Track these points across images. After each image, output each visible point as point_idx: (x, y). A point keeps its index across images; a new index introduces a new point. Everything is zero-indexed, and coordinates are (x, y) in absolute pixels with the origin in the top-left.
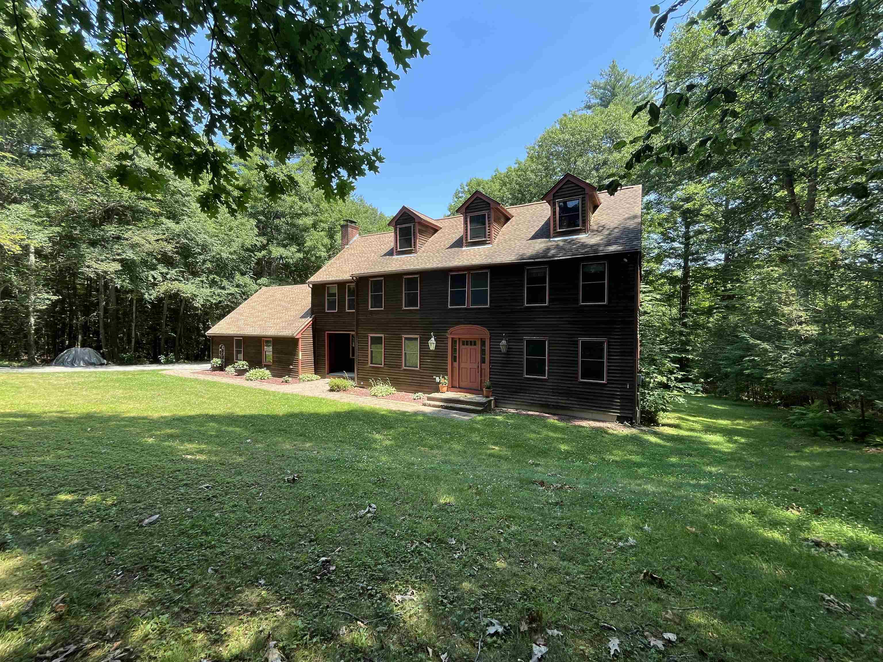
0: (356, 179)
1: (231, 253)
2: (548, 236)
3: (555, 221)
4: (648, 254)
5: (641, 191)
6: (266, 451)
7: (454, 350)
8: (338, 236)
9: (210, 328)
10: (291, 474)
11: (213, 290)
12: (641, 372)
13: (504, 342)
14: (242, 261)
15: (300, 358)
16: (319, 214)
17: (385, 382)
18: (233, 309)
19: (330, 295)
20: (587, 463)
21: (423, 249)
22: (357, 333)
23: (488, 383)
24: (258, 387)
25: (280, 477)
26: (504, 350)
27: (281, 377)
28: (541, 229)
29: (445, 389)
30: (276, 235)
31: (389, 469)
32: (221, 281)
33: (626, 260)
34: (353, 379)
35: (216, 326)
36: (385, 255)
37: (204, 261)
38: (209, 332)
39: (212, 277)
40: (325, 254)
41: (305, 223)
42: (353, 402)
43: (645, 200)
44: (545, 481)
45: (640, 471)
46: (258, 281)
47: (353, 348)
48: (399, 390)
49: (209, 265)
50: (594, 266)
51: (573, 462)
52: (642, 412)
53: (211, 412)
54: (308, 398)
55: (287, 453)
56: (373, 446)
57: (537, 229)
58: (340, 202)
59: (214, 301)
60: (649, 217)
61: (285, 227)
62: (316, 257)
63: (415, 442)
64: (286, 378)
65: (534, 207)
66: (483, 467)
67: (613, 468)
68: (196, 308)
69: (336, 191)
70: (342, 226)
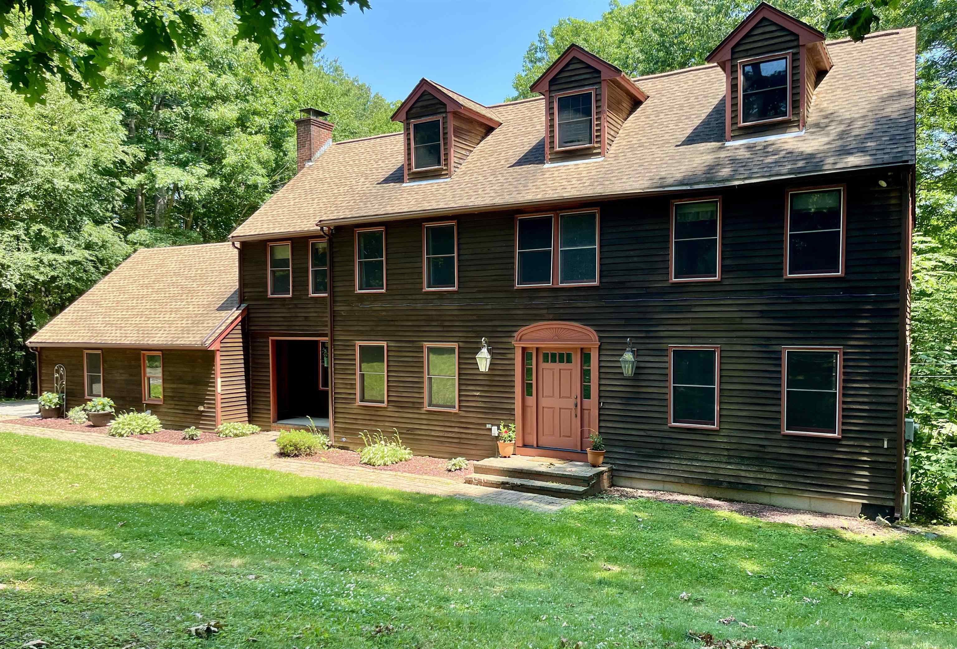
0: (324, 20)
1: (72, 180)
2: (720, 137)
3: (734, 105)
4: (930, 171)
5: (914, 40)
6: (151, 575)
7: (526, 372)
8: (291, 144)
9: (34, 332)
10: (203, 620)
11: (39, 254)
12: (912, 414)
13: (628, 356)
14: (97, 195)
15: (219, 389)
16: (250, 98)
17: (389, 437)
18: (81, 293)
19: (276, 263)
20: (801, 599)
21: (463, 168)
22: (333, 340)
23: (594, 436)
24: (135, 449)
25: (181, 627)
26: (628, 371)
27: (181, 428)
28: (706, 123)
29: (511, 449)
30: (163, 142)
31: (399, 609)
32: (55, 236)
33: (883, 184)
34: (324, 431)
35: (47, 328)
36: (387, 181)
37: (21, 196)
38: (34, 340)
39: (35, 228)
40: (266, 180)
41: (222, 118)
42: (326, 477)
43: (922, 61)
44: (714, 634)
45: (909, 615)
46: (130, 237)
47: (325, 370)
48: (417, 451)
49: (29, 204)
50: (815, 198)
51: (772, 597)
52: (913, 497)
53: (41, 499)
54: (233, 471)
55: (194, 579)
56: (367, 563)
57: (697, 122)
58: (293, 68)
59: (42, 278)
60: (930, 95)
61: (182, 125)
62: (248, 187)
63: (450, 555)
64: (192, 430)
65: (690, 75)
66: (588, 606)
67: (854, 611)
68: (7, 291)
69: (283, 46)
70: (299, 123)
